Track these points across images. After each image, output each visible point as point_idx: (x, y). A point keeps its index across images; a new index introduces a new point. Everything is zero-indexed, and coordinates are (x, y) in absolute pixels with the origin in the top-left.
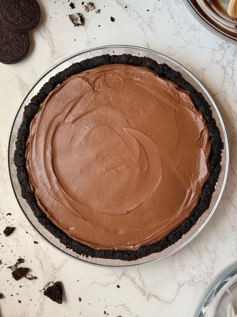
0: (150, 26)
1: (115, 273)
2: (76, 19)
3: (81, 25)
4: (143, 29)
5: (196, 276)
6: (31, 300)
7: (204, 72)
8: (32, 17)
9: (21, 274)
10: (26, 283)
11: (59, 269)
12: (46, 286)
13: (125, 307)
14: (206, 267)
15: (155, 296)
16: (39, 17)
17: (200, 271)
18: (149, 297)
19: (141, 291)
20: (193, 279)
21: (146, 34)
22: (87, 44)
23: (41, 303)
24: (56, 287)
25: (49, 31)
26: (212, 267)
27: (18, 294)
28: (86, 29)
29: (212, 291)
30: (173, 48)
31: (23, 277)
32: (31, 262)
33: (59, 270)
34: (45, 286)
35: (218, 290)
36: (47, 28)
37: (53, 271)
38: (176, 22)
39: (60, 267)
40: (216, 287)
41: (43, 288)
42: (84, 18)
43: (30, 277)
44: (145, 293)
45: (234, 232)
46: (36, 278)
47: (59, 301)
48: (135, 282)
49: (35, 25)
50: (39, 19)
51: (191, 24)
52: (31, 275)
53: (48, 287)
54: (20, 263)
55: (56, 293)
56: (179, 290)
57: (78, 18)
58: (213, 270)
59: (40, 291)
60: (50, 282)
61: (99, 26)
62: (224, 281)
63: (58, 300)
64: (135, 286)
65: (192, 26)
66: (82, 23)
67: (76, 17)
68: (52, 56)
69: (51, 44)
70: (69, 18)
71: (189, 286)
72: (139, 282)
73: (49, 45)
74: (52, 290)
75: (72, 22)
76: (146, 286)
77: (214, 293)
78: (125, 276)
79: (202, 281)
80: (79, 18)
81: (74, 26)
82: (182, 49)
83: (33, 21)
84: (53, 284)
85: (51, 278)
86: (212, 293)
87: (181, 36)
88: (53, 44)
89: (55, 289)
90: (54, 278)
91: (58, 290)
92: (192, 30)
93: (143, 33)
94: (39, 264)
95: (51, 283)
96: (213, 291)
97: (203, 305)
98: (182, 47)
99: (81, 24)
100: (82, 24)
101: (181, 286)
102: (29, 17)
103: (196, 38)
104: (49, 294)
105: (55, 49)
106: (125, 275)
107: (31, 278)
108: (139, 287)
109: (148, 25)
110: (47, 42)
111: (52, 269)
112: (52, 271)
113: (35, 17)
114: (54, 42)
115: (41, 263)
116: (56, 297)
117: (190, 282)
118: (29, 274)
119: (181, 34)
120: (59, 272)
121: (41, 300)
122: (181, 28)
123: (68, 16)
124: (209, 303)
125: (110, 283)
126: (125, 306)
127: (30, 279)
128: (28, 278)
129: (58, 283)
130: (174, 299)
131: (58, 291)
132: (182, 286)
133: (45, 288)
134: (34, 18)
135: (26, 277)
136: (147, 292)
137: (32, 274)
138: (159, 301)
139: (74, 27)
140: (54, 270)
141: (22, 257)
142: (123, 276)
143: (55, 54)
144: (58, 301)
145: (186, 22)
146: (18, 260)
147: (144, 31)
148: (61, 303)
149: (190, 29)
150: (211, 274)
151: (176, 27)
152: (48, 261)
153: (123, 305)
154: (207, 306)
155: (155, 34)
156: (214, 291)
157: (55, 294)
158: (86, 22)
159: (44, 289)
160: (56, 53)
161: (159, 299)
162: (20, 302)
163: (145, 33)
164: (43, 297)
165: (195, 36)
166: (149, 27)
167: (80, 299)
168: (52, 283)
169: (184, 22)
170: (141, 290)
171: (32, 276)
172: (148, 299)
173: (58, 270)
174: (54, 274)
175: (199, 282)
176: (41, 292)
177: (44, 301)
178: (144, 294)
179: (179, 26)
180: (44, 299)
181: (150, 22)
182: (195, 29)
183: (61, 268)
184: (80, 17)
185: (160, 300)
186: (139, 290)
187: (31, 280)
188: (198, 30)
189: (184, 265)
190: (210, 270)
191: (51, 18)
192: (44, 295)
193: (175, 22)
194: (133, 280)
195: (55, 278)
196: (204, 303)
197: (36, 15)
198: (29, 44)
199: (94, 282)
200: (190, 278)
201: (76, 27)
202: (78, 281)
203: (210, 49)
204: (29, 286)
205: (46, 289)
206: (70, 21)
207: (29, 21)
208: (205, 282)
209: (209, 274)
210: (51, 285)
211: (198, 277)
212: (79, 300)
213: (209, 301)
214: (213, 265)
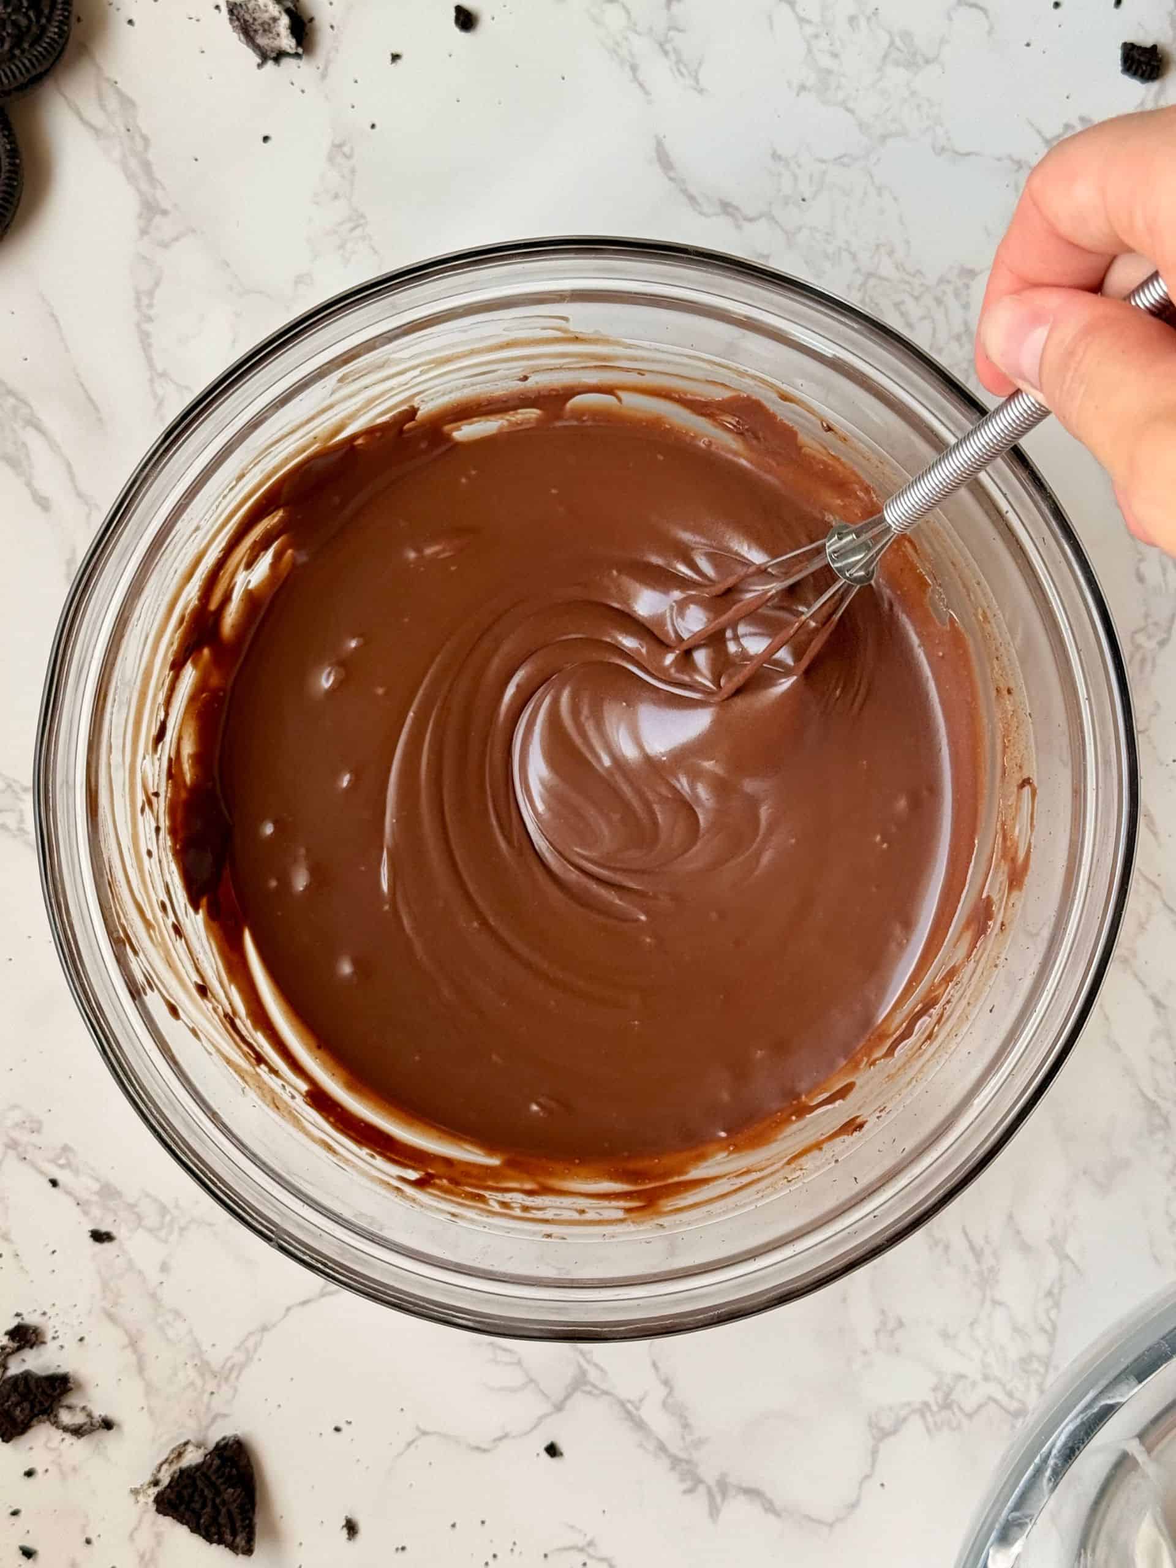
0: (668, 47)
1: (532, 1381)
2: (268, 27)
3: (297, 55)
4: (634, 68)
5: (961, 1377)
6: (88, 1542)
7: (967, 286)
8: (24, 22)
9: (26, 1405)
10: (60, 1456)
11: (231, 1369)
12: (165, 1467)
13: (591, 1557)
14: (1017, 1330)
15: (752, 1493)
16: (65, 21)
17: (985, 1352)
18: (719, 1499)
19: (673, 1468)
20: (947, 1395)
21: (647, 93)
22: (331, 159)
23: (142, 1557)
24: (219, 1468)
25: (119, 92)
26: (1048, 1327)
27: (15, 1513)
28: (324, 76)
29: (1037, 1460)
30: (799, 166)
31: (40, 1422)
32: (81, 1340)
33: (234, 1375)
34: (161, 1465)
35: (1071, 1453)
36: (108, 80)
37: (199, 1382)
38: (809, 22)
39: (240, 1357)
40: (1060, 1438)
41: (148, 1478)
42: (312, 20)
43: (79, 1419)
44: (699, 1481)
45: (1160, 1135)
46: (107, 1425)
47: (240, 1541)
48: (640, 1425)
49: (46, 65)
50: (64, 35)
51: (890, 33)
52: (84, 1408)
53: (175, 1467)
54: (19, 1349)
55: (218, 1501)
56: (875, 1452)
57: (275, 20)
58: (1052, 1341)
59: (135, 1492)
60: (186, 1444)
61: (395, 57)
62: (1103, 1403)
63: (234, 1534)
64: (641, 1445)
65: (898, 42)
66: (299, 43)
67: (266, 17)
68: (144, 232)
69: (133, 163)
70: (231, 20)
71: (928, 1430)
72: (661, 1424)
73: (125, 168)
74: (199, 1482)
75: (247, 44)
76: (699, 1443)
77: (1048, 1473)
78: (590, 1393)
79: (996, 1401)
80: (285, 21)
81: (259, 61)
82: (844, 165)
83: (31, 45)
84: (202, 1452)
85: (192, 1424)
86: (1039, 1471)
87: (841, 95)
88: (146, 166)
89: (213, 1478)
90: (204, 1423)
91: (233, 1486)
92: (897, 64)
93: (635, 85)
94: (124, 1347)
95: (190, 1448)
96: (1045, 1460)
97: (994, 1535)
98: (845, 155)
99: (292, 51)
100: (300, 51)
101: (882, 1435)
102: (8, 23)
103: (919, 106)
104: (182, 1508)
105: (159, 194)
106: (588, 1388)
107: (81, 1427)
108: (662, 1448)
109: (661, 45)
110: (116, 154)
111: (192, 1374)
112: (192, 1384)
113: (43, 21)
114: (151, 156)
115: (133, 1344)
116: (222, 1520)
117: (935, 1408)
118: (69, 1408)
119: (839, 87)
120: (236, 1390)
121: (144, 1539)
122: (835, 55)
123: (224, 9)
124: (1021, 1525)
125: (506, 1436)
126: (591, 1550)
127: (78, 1431)
128: (66, 1429)
129: (227, 1444)
130: (854, 1506)
131: (231, 1490)
132: (894, 1432)
133: (160, 1476)
134: (35, 29)
135: (57, 1424)
136: (710, 1476)
137: (90, 1407)
138: (771, 1517)
139: (260, 66)
140: (202, 1375)
141: (32, 1319)
142: (578, 1395)
143: (158, 219)
144: (228, 1537)
145: (863, 22)
146: (7, 1333)
147: (635, 78)
148: (248, 1551)
149: (885, 57)
150: (1047, 1366)
151: (810, 51)
152: (171, 1333)
153: (581, 1550)
154: (1016, 1540)
155: (701, 91)
156: (1051, 1462)
157: (214, 1506)
158: (324, 38)
159: (156, 1483)
160: (165, 213)
161: (770, 1507)
162: (28, 1553)
163: (641, 85)
164: (154, 1523)
165: (913, 93)
166: (666, 53)
167: (351, 1528)
168: (198, 1446)
169: (852, 19)
170: (675, 1462)
171: (90, 1415)
172: (714, 1511)
173: (227, 1379)
174: (206, 1396)
175: (980, 1407)
176: (141, 1498)
177: (159, 1544)
178: (688, 1485)
179: (823, 43)
180: (158, 1537)
181: (670, 29)
182: (914, 54)
183: (242, 1366)
184: (288, 11)
185: (777, 1514)
186: (666, 1462)
187: (83, 1439)
188: (927, 62)
189: (901, 1324)
190: (1040, 1344)
191: (130, 22)
192: (158, 1511)
193: (802, 20)
194: (628, 1412)
195: (214, 1419)
196: (997, 1526)
197: (46, 11)
198: (16, 173)
199: (425, 1433)
200: (935, 1389)
201: (270, 64)
202: (337, 1429)
203: (999, 159)
204: (74, 1469)
205: (165, 1480)
206: (235, 35)
207: (11, 49)
208: (1014, 1406)
209: (1035, 1365)
210: (193, 1457)
211: (974, 1384)
212: (345, 1531)
213: (1028, 1512)
214: (1053, 1314)
